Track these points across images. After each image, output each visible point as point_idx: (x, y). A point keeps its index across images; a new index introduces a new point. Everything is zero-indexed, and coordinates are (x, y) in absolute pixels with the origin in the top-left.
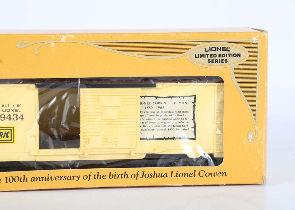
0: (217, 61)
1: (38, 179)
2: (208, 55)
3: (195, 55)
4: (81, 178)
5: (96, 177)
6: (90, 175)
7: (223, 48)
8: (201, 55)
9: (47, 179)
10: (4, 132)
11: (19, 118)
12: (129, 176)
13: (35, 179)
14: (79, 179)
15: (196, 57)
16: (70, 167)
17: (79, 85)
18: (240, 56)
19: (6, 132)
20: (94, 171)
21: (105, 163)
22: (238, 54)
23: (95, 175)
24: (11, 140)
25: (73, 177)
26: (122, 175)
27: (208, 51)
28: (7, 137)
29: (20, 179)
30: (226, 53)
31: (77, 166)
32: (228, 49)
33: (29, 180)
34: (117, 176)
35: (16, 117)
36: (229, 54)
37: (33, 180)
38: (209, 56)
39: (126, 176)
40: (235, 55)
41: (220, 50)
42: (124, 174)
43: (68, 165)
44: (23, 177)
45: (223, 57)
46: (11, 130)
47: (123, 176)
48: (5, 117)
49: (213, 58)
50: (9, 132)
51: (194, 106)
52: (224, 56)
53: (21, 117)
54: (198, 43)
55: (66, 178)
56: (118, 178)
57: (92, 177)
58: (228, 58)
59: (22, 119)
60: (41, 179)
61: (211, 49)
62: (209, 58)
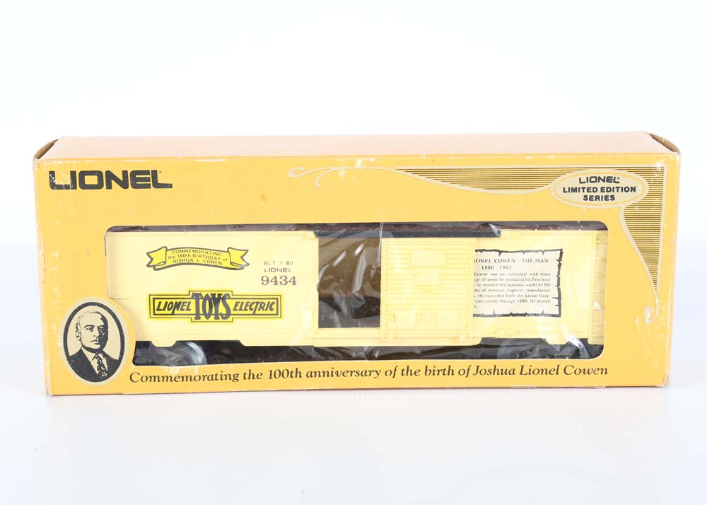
0: (597, 198)
1: (318, 373)
2: (583, 188)
3: (564, 189)
4: (382, 374)
5: (405, 372)
6: (395, 370)
7: (608, 177)
8: (572, 188)
9: (330, 374)
10: (266, 302)
11: (290, 281)
12: (456, 372)
13: (313, 374)
14: (378, 374)
15: (564, 192)
16: (365, 357)
17: (381, 232)
18: (635, 191)
19: (269, 303)
20: (402, 364)
21: (418, 352)
22: (632, 188)
23: (403, 370)
24: (277, 314)
25: (370, 372)
26: (444, 370)
27: (584, 182)
28: (272, 309)
29: (290, 374)
30: (612, 185)
31: (377, 355)
32: (616, 180)
33: (304, 374)
34: (436, 372)
35: (285, 280)
36: (618, 188)
37: (309, 375)
38: (586, 190)
39: (451, 371)
40: (626, 190)
41: (604, 181)
42: (447, 369)
43: (363, 354)
44: (295, 371)
45: (607, 191)
46: (277, 299)
47: (446, 372)
48: (268, 280)
49: (592, 194)
50: (273, 303)
51: (560, 265)
52: (609, 190)
53: (292, 280)
54: (570, 170)
55: (360, 373)
56: (438, 374)
57: (399, 372)
58: (615, 193)
59: (294, 283)
60: (322, 374)
61: (589, 180)
62: (586, 193)
